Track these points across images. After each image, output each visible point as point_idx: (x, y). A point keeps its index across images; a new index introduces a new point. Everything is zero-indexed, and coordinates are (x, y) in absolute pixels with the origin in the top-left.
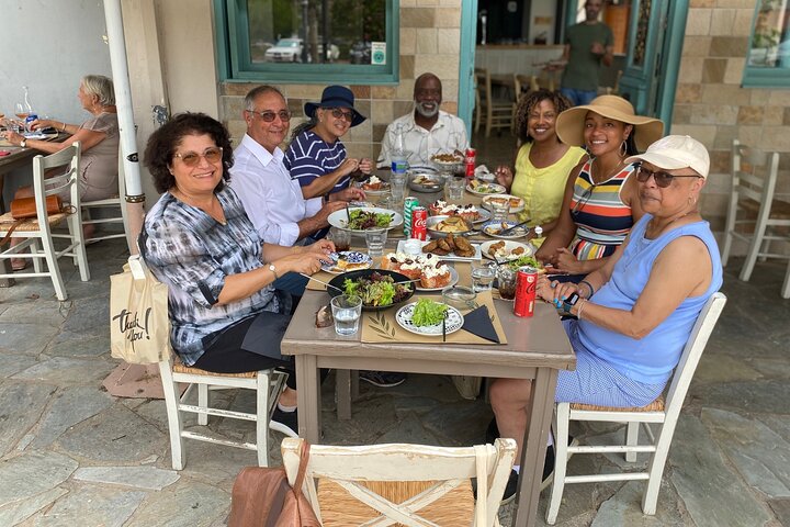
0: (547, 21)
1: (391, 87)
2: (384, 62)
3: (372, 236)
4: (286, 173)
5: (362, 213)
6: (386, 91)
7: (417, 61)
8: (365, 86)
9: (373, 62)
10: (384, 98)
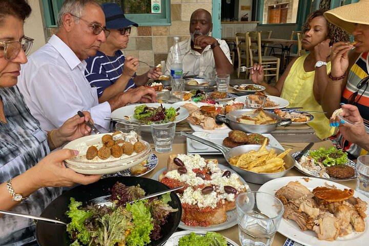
0: (247, 8)
1: (165, 27)
2: (160, 12)
3: (159, 131)
4: (88, 84)
5: (146, 108)
6: (162, 30)
7: (183, 8)
8: (147, 27)
9: (153, 11)
10: (161, 35)
